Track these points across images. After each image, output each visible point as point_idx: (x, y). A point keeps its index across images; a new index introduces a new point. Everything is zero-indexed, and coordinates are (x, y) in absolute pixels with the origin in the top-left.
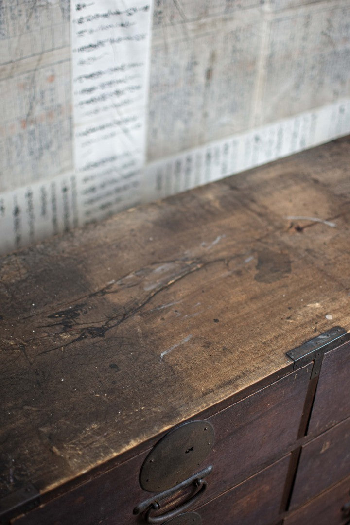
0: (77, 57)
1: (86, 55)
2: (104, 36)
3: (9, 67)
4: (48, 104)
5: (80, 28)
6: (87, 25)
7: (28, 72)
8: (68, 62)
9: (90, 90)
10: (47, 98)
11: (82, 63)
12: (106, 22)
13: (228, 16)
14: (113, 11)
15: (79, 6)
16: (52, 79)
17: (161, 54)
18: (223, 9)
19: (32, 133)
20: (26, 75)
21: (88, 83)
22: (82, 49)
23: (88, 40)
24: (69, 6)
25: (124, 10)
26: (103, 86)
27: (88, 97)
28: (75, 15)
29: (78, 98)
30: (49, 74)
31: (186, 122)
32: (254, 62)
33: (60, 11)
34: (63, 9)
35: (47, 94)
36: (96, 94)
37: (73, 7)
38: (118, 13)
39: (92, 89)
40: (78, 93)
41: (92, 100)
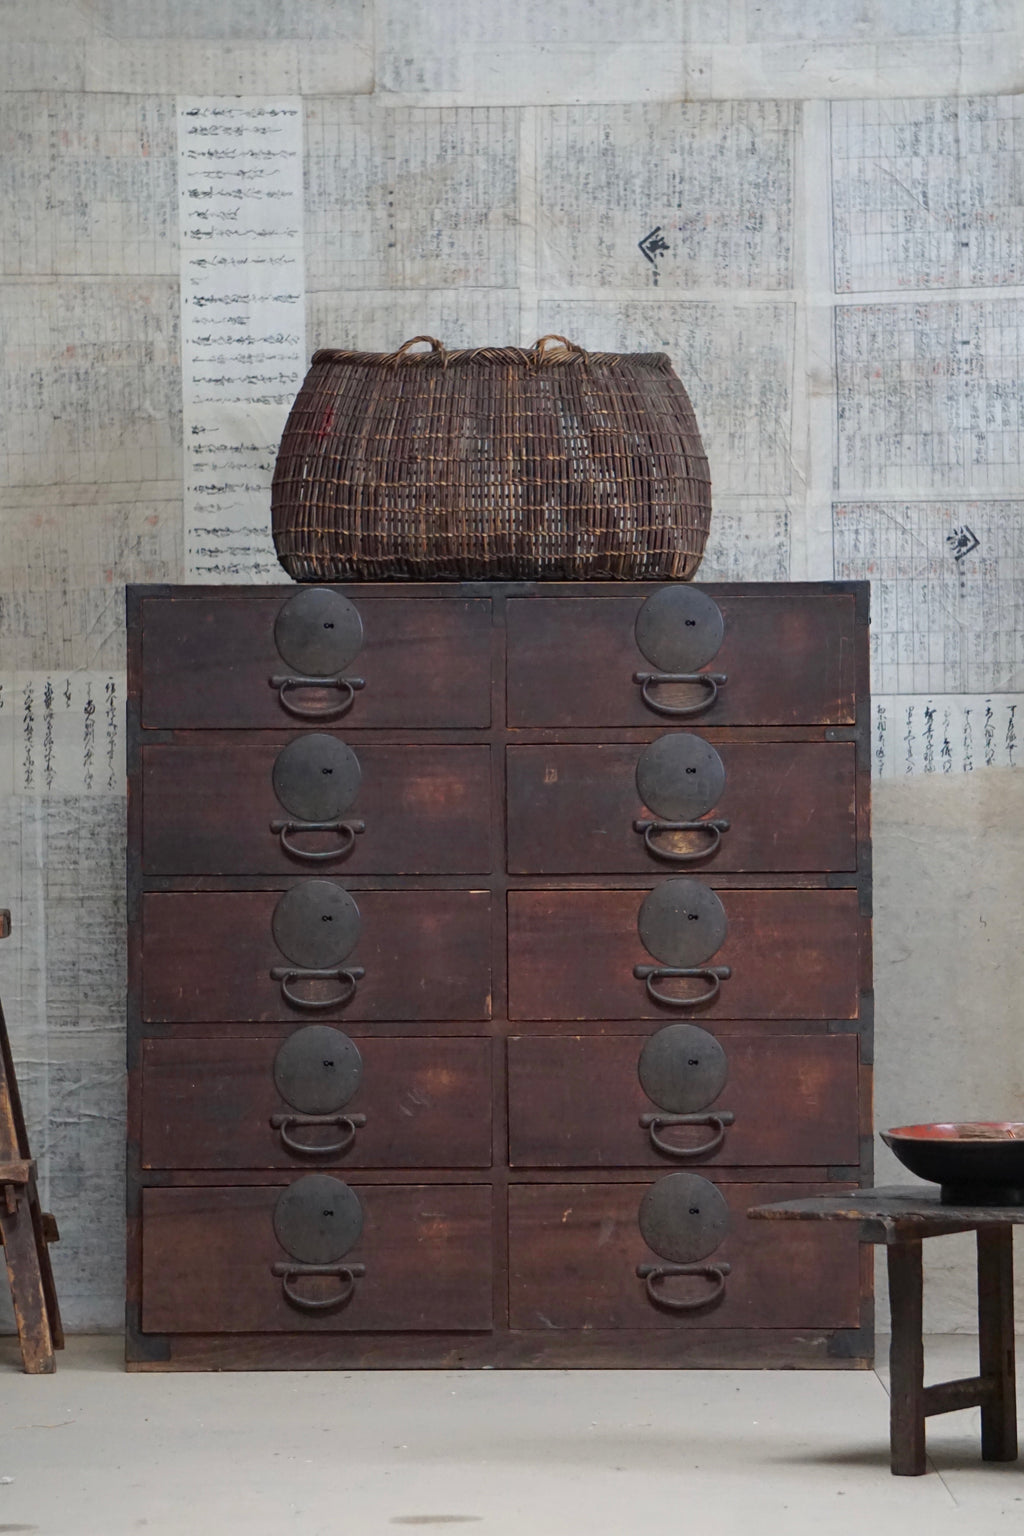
0: (192, 499)
1: (206, 499)
2: (235, 477)
3: (94, 488)
4: (148, 557)
5: (197, 458)
6: (208, 458)
7: (119, 503)
8: (179, 503)
9: (214, 552)
10: (146, 547)
11: (201, 509)
12: (237, 458)
14: (248, 444)
15: (196, 428)
16: (154, 521)
20: (116, 506)
21: (212, 542)
22: (200, 489)
23: (208, 478)
24: (181, 427)
25: (264, 445)
26: (233, 551)
27: (210, 562)
28: (191, 440)
29: (193, 560)
30: (149, 512)
33: (168, 430)
34: (172, 429)
35: (147, 540)
36: (224, 560)
37: (188, 430)
38: (254, 448)
39: (217, 551)
40: (194, 551)
41: (217, 567)
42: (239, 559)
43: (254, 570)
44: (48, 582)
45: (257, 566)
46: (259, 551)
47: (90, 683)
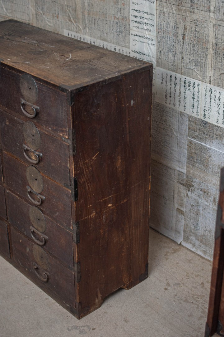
4: (123, 15)
9: (136, 17)
10: (122, 12)
11: (134, 3)
13: (192, 10)
16: (124, 4)
17: (162, 15)
18: (189, 5)
19: (117, 23)
21: (136, 14)
26: (140, 17)
27: (135, 20)
29: (132, 18)
31: (174, 56)
32: (206, 43)
35: (122, 10)
36: (138, 20)
39: (137, 17)
40: (132, 15)
41: (137, 21)
42: (141, 20)
43: (145, 24)
44: (103, 17)
45: (145, 23)
46: (146, 19)
47: (111, 47)
